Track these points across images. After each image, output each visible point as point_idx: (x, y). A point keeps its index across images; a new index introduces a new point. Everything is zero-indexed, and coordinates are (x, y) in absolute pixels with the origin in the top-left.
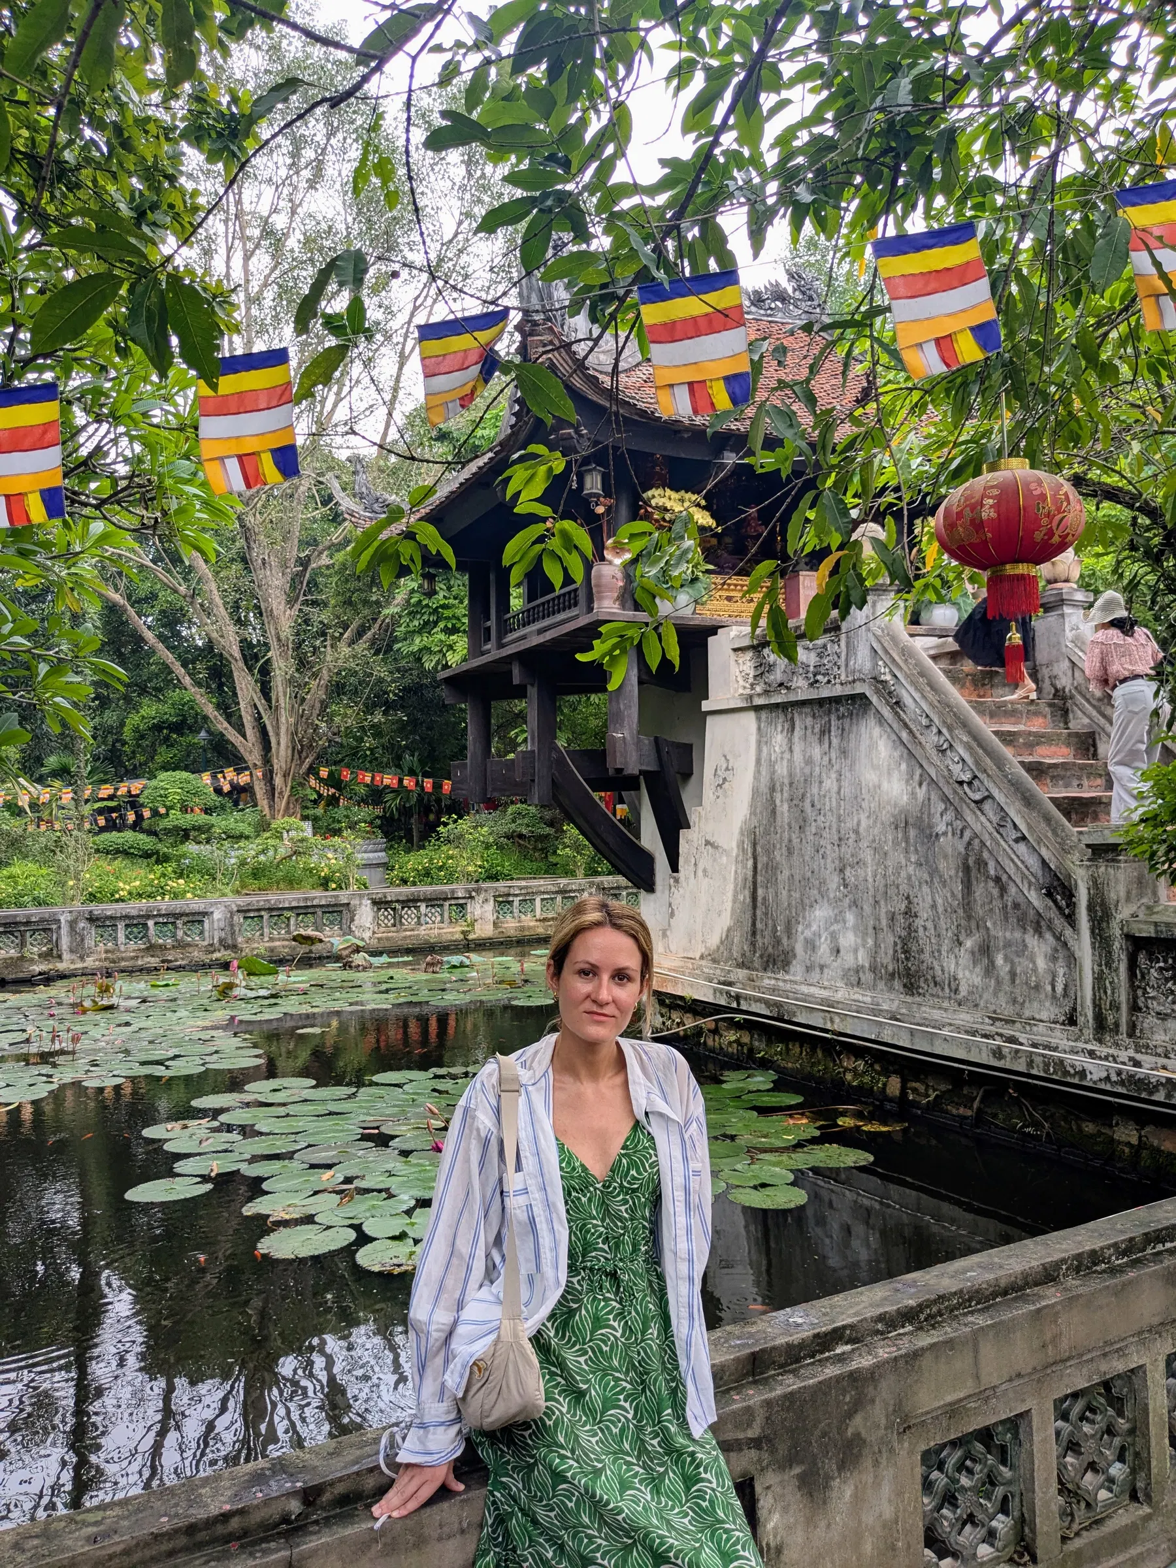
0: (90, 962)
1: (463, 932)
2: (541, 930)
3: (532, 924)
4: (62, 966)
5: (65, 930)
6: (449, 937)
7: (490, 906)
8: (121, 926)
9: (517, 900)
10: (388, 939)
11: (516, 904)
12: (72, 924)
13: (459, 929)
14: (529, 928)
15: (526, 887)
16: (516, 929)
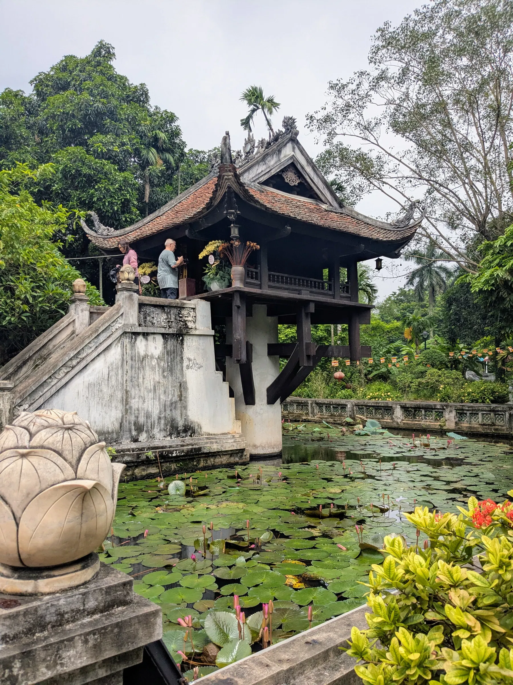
0: (316, 418)
1: (440, 425)
2: (480, 430)
3: (476, 426)
4: (309, 418)
5: (310, 406)
6: (434, 427)
7: (454, 413)
8: (324, 407)
9: (468, 413)
10: (407, 424)
11: (468, 414)
12: (312, 404)
13: (439, 423)
14: (474, 428)
15: (472, 407)
16: (467, 427)
